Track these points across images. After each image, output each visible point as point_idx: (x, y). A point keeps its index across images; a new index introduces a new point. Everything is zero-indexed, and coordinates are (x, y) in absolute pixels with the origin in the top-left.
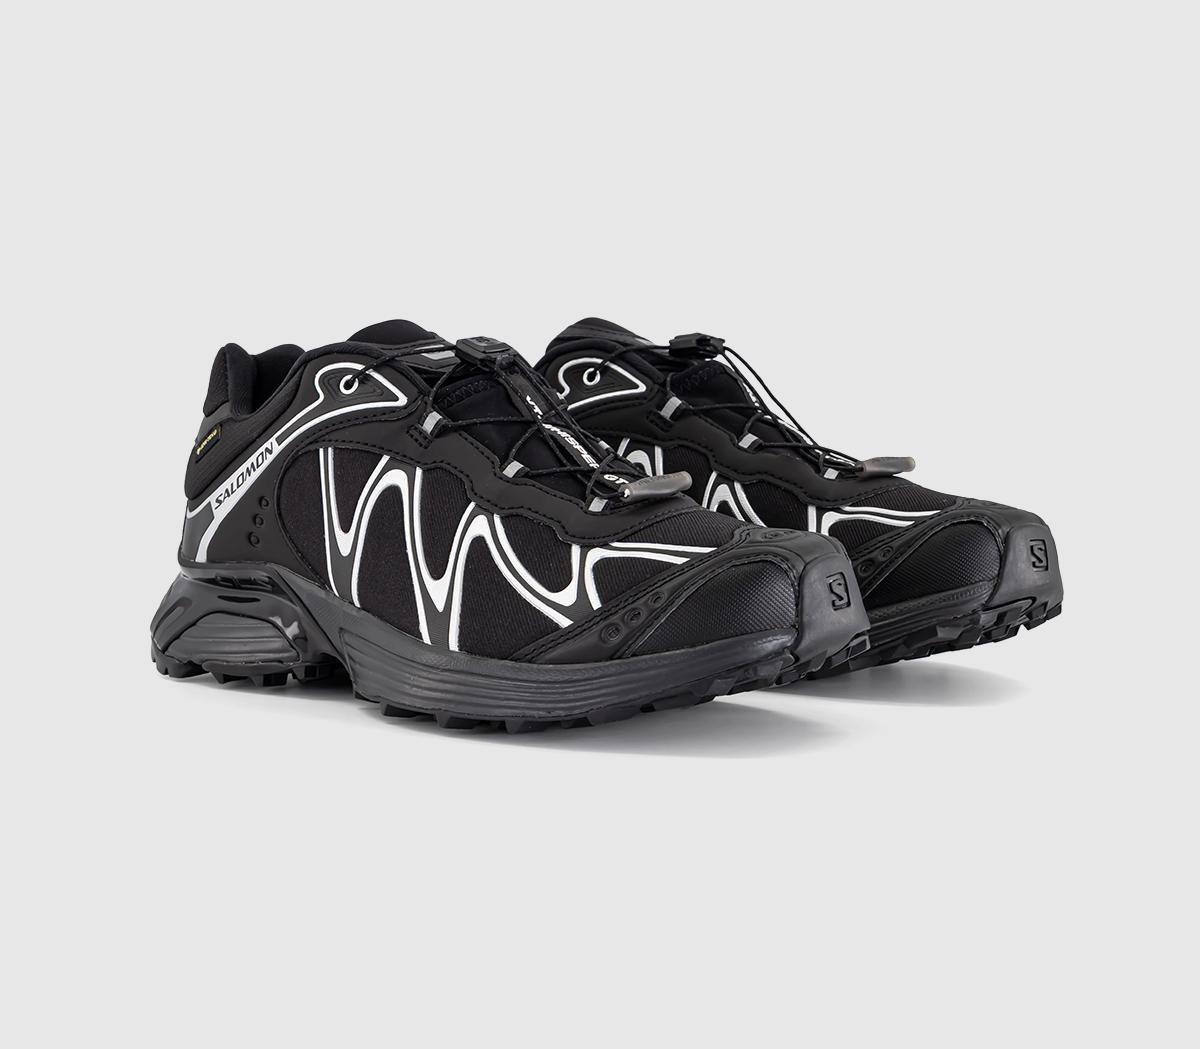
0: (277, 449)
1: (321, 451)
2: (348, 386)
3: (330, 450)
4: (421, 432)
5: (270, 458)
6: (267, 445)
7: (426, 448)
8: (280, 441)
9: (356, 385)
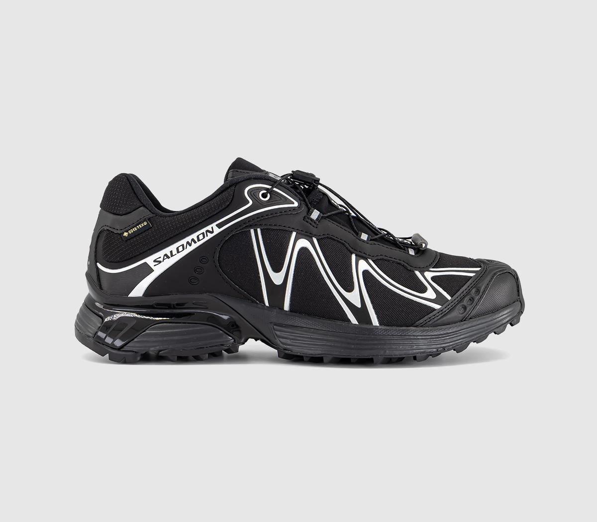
0: (217, 231)
1: (252, 231)
2: (264, 196)
3: (259, 231)
4: (312, 220)
5: (210, 236)
6: (209, 228)
7: (317, 228)
8: (219, 226)
9: (269, 196)
